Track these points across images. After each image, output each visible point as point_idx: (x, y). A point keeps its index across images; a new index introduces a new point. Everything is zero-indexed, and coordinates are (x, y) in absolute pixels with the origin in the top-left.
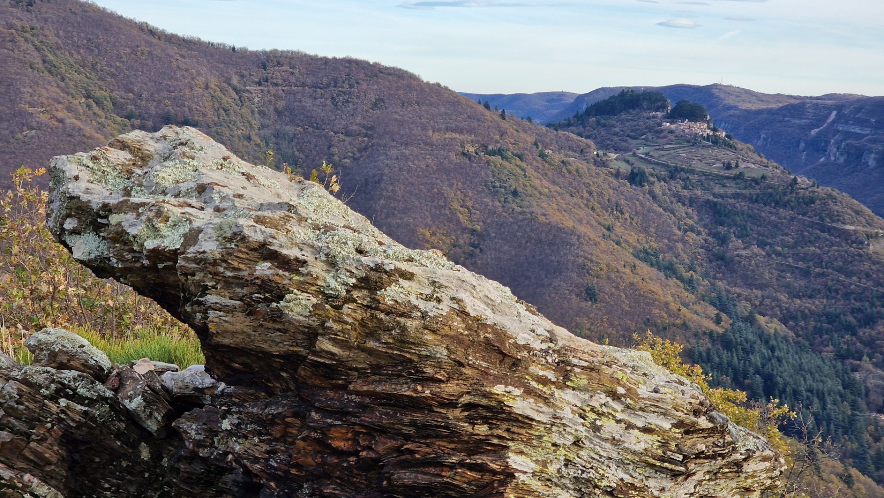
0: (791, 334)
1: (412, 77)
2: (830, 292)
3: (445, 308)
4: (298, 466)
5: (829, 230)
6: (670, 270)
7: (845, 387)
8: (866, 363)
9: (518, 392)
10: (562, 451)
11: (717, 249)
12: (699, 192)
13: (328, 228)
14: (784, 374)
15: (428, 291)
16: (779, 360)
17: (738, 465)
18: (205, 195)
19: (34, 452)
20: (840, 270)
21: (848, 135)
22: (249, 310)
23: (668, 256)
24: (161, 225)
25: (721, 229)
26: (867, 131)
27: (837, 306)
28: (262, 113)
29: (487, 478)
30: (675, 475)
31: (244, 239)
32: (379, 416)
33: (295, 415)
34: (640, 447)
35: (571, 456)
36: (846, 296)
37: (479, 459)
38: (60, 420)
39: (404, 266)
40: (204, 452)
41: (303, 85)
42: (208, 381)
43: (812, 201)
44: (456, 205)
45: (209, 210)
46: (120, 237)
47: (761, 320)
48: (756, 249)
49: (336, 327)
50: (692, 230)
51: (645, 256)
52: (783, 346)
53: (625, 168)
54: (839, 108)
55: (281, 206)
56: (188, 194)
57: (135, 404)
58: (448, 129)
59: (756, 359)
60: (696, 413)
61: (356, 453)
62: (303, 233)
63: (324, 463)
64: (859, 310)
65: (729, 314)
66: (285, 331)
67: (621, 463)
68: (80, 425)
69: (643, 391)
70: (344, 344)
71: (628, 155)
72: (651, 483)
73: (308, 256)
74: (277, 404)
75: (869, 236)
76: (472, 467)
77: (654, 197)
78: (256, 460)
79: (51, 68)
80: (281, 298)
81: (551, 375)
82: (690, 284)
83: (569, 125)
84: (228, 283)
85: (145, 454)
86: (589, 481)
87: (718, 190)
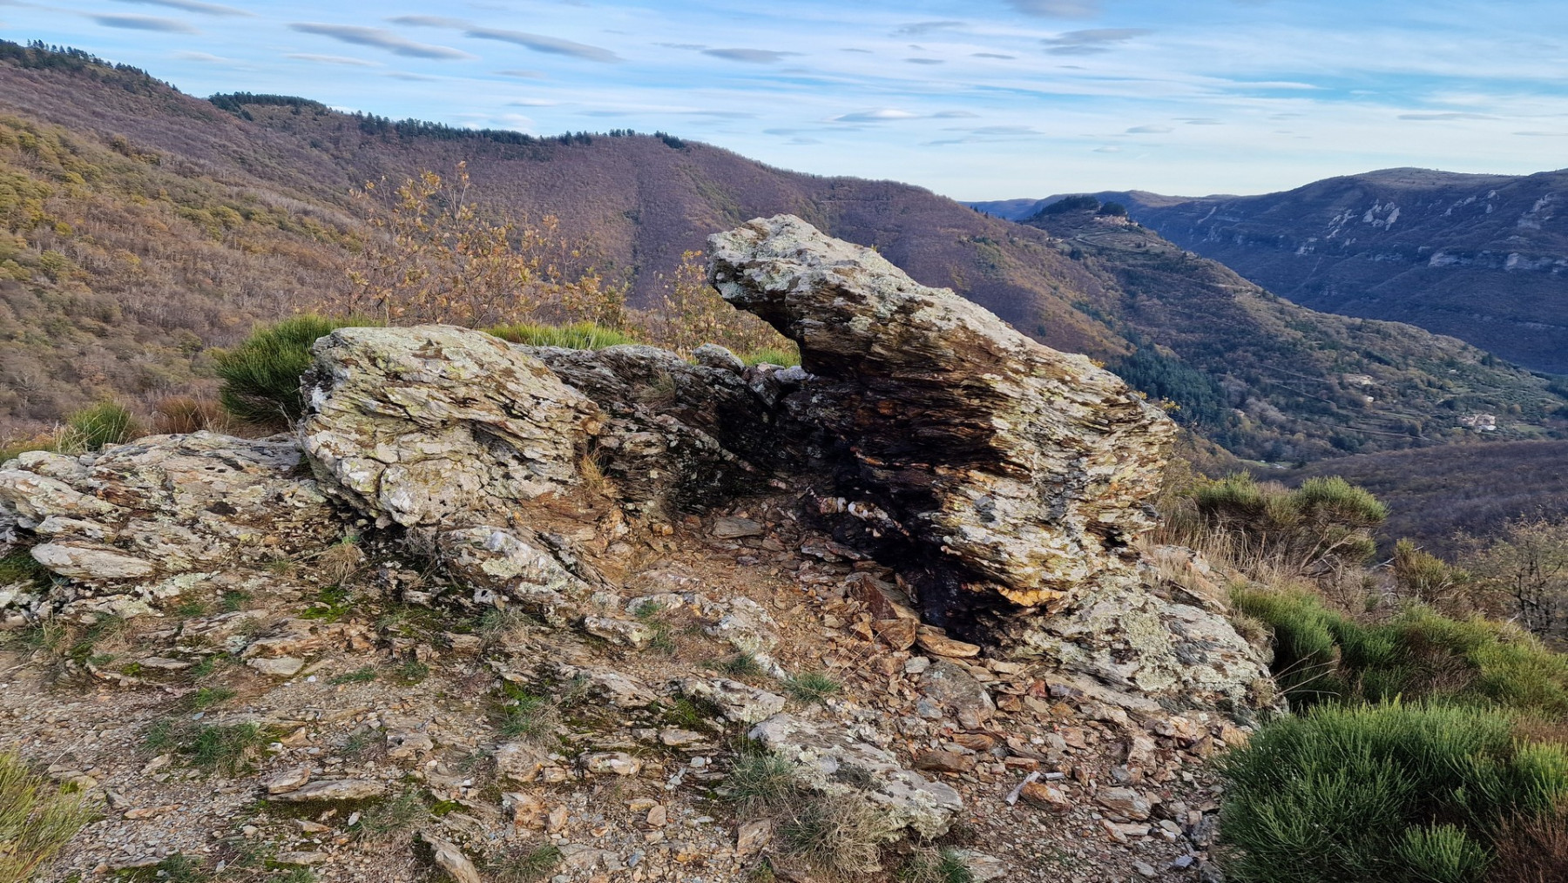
0: (1178, 356)
1: (927, 192)
2: (1206, 329)
3: (953, 325)
4: (859, 425)
5: (1208, 288)
6: (1096, 315)
7: (1214, 391)
8: (1229, 376)
9: (999, 378)
10: (1027, 417)
11: (1129, 301)
12: (1118, 263)
13: (879, 276)
14: (1172, 382)
15: (942, 314)
16: (1169, 374)
17: (1145, 427)
18: (802, 257)
19: (701, 416)
20: (1213, 314)
21: (1224, 223)
22: (830, 326)
23: (1095, 306)
24: (775, 275)
25: (1132, 288)
26: (1238, 220)
27: (1211, 338)
28: (831, 218)
29: (978, 432)
30: (1102, 433)
31: (826, 282)
32: (910, 393)
33: (857, 393)
34: (1079, 415)
35: (1033, 420)
36: (1217, 331)
37: (974, 421)
38: (716, 398)
39: (927, 298)
40: (800, 418)
41: (858, 199)
42: (803, 375)
43: (1196, 268)
44: (954, 275)
45: (805, 266)
46: (750, 284)
47: (1158, 347)
48: (1156, 301)
49: (884, 337)
50: (1112, 288)
51: (1079, 306)
52: (1172, 364)
53: (1067, 248)
54: (1218, 204)
55: (850, 262)
56: (791, 256)
57: (759, 389)
58: (950, 226)
59: (1153, 373)
60: (1118, 393)
61: (894, 417)
62: (863, 279)
63: (875, 423)
64: (1226, 341)
65: (1135, 343)
66: (852, 340)
67: (1066, 425)
68: (727, 401)
69: (1083, 379)
70: (888, 348)
71: (1070, 240)
72: (1086, 438)
73: (866, 292)
74: (846, 387)
75: (1235, 291)
76: (969, 426)
77: (1087, 267)
78: (833, 421)
79: (702, 192)
80: (850, 319)
81: (1021, 368)
82: (1109, 324)
83: (1031, 220)
84: (816, 311)
85: (765, 419)
86: (1045, 435)
87: (1131, 261)
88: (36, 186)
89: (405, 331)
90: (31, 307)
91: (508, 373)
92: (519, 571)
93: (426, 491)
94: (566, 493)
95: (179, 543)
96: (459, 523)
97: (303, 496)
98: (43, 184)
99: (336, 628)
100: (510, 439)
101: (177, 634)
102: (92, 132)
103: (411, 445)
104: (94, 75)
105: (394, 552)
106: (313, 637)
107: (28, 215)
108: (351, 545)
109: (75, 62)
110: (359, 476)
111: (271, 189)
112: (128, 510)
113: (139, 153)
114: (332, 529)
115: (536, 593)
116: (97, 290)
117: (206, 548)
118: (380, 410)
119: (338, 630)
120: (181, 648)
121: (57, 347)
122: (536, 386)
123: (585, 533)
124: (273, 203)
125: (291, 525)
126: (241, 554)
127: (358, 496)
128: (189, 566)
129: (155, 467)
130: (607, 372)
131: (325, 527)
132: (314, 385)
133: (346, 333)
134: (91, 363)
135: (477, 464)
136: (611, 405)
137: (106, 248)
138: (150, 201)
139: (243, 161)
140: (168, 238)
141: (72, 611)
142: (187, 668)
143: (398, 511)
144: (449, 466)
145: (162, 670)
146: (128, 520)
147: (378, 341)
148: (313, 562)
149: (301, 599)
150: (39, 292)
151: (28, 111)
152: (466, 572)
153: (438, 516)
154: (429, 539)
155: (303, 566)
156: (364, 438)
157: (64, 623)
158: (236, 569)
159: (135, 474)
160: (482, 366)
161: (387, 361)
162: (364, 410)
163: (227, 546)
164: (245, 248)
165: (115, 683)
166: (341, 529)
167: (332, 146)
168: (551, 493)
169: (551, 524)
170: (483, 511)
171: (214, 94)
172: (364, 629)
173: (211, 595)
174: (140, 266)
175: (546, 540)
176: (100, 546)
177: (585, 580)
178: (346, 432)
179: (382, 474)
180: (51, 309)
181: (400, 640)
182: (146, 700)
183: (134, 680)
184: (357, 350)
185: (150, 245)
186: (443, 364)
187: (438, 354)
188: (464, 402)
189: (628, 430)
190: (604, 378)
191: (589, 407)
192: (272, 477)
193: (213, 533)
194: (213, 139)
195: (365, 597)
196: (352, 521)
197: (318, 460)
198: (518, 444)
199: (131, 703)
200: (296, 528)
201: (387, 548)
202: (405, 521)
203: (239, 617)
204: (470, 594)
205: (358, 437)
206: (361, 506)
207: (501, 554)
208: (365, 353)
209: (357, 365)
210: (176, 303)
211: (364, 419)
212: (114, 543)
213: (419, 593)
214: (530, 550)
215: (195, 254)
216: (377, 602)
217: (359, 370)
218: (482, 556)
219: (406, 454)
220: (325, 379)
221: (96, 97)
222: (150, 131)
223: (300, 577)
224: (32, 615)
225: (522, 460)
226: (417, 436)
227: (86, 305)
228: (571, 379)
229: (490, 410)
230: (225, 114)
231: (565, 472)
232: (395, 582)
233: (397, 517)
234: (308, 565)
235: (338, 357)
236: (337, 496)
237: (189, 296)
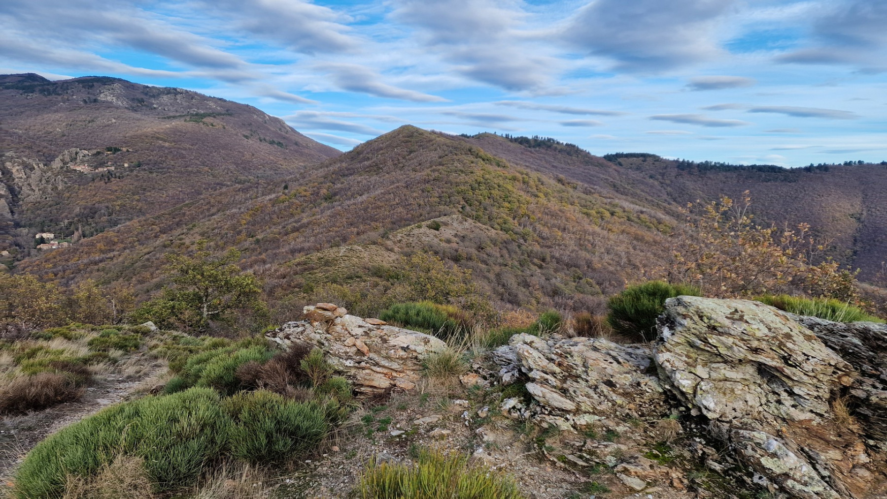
88: (525, 199)
89: (721, 301)
90: (516, 253)
91: (788, 336)
92: (786, 470)
93: (724, 400)
94: (822, 423)
95: (589, 397)
96: (745, 426)
97: (651, 385)
98: (528, 198)
99: (665, 469)
100: (784, 379)
101: (583, 446)
102: (551, 175)
103: (718, 370)
104: (556, 149)
105: (701, 433)
106: (651, 471)
107: (521, 212)
108: (675, 421)
109: (549, 144)
110: (685, 382)
111: (626, 200)
112: (567, 374)
113: (569, 184)
114: (664, 408)
115: (800, 490)
116: (542, 247)
117: (600, 403)
118: (702, 347)
119: (665, 471)
120: (585, 455)
121: (522, 271)
122: (806, 347)
123: (835, 454)
124: (626, 207)
125: (642, 401)
126: (616, 411)
127: (683, 394)
128: (592, 411)
129: (581, 354)
130: (856, 341)
131: (661, 406)
132: (664, 325)
133: (686, 299)
134: (534, 280)
135: (759, 390)
136: (861, 366)
137: (548, 228)
138: (570, 206)
139: (615, 186)
140: (575, 224)
141: (539, 419)
142: (587, 467)
143: (706, 408)
144: (740, 388)
145: (575, 464)
146: (566, 379)
147: (705, 306)
148: (652, 425)
149: (645, 445)
150: (519, 247)
151: (527, 166)
152: (749, 460)
153: (731, 418)
154: (724, 431)
155: (647, 426)
156: (690, 360)
157: (535, 424)
158: (613, 418)
159: (572, 356)
160: (770, 329)
161: (709, 319)
162: (692, 345)
163: (610, 404)
164: (609, 230)
165: (554, 463)
166: (669, 409)
167: (660, 177)
168: (810, 420)
169: (808, 442)
170: (761, 422)
171: (606, 154)
172: (680, 476)
173: (600, 429)
174: (561, 236)
175: (806, 453)
176: (554, 390)
177: (837, 491)
178: (679, 355)
179: (698, 384)
180: (523, 254)
181: (703, 490)
182: (567, 477)
183: (562, 465)
184: (692, 310)
185: (567, 226)
186: (745, 326)
187: (741, 319)
188: (756, 351)
189: (874, 387)
190: (856, 346)
191: (846, 366)
192: (635, 371)
193: (605, 396)
194: (602, 176)
195: (681, 455)
196: (676, 407)
197: (662, 368)
198: (790, 383)
199: (561, 477)
200: (645, 403)
201: (697, 429)
202: (710, 415)
203: (613, 446)
204: (751, 475)
205: (686, 359)
206: (683, 400)
207: (774, 455)
208: (697, 312)
209: (691, 319)
210: (573, 255)
211: (692, 350)
212: (560, 390)
213: (716, 464)
214: (796, 458)
215: (585, 232)
216: (688, 461)
217: (692, 322)
218: (762, 453)
219: (714, 375)
220: (671, 323)
221: (555, 159)
222: (575, 174)
223: (645, 432)
224: (522, 415)
225: (791, 393)
226: (722, 366)
227: (537, 253)
228: (829, 343)
229: (773, 359)
230: (610, 163)
231: (823, 408)
232: (700, 452)
233: (705, 412)
234: (650, 426)
235: (681, 312)
236: (669, 390)
237: (580, 252)
